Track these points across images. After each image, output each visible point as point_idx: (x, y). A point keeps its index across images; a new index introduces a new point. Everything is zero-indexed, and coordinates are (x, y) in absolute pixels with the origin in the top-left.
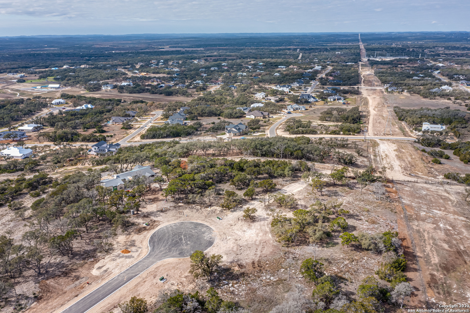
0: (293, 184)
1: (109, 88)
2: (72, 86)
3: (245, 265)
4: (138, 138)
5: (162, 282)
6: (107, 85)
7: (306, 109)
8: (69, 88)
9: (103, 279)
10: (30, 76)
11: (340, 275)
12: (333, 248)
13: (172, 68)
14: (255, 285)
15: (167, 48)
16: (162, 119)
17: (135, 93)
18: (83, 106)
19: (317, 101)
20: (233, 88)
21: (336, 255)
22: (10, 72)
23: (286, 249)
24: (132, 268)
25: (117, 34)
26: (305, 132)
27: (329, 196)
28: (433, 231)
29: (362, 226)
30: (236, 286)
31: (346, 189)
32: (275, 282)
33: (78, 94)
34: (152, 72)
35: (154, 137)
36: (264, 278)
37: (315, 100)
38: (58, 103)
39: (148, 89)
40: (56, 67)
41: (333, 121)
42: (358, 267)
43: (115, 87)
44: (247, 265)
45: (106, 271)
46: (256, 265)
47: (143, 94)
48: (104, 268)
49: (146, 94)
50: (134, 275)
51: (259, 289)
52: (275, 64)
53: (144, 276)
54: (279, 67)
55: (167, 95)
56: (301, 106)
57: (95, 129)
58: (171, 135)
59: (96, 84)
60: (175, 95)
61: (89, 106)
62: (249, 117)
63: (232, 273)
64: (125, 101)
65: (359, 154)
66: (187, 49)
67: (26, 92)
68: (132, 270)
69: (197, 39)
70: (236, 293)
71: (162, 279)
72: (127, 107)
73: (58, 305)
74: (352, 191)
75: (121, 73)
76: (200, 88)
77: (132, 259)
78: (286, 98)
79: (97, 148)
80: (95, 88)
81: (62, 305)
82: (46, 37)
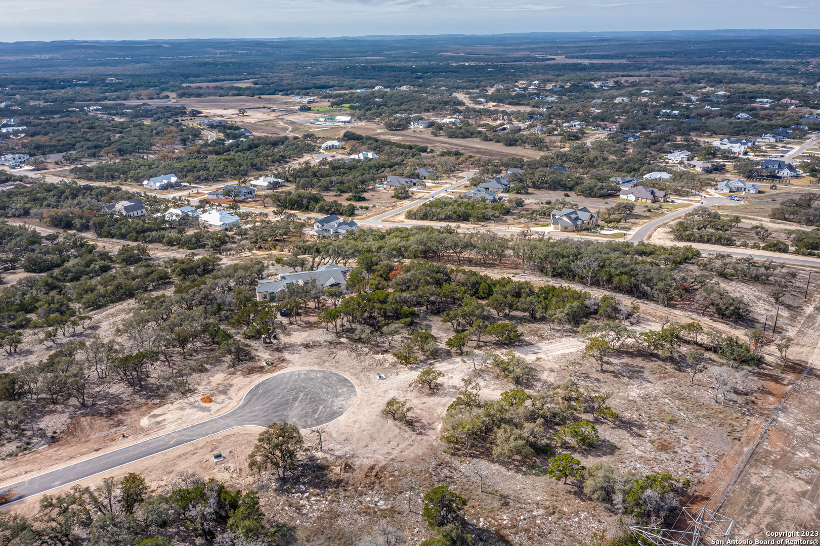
0: (565, 340)
1: (421, 127)
2: (369, 120)
3: (356, 467)
4: (402, 217)
5: (216, 460)
6: (420, 121)
7: (760, 192)
8: (363, 124)
9: (146, 435)
10: (322, 101)
11: (505, 532)
12: (537, 478)
13: (546, 96)
14: (345, 506)
15: (560, 59)
16: (466, 187)
17: (457, 137)
18: (361, 155)
19: (797, 177)
20: (631, 140)
21: (530, 492)
22: (298, 94)
23: (447, 458)
24: (194, 429)
25: (486, 34)
26: (706, 238)
27: (616, 376)
28: (792, 499)
29: (631, 449)
30: (313, 498)
31: (669, 367)
32: (380, 510)
33: (370, 134)
34: (507, 101)
35: (425, 217)
36: (368, 499)
37: (793, 174)
38: (330, 147)
39: (480, 132)
40: (363, 88)
41: (799, 222)
42: (554, 527)
43: (431, 125)
44: (359, 467)
45: (159, 423)
46: (374, 472)
47: (469, 139)
48: (159, 419)
49: (475, 140)
50: (188, 439)
51: (345, 516)
52: (752, 95)
53: (200, 445)
54: (758, 100)
55: (507, 145)
56: (749, 184)
57: (350, 194)
58: (454, 216)
59: (402, 119)
60: (520, 145)
61: (370, 155)
62: (625, 197)
63: (324, 475)
64: (432, 151)
65: (777, 300)
66: (595, 61)
67: (301, 127)
68: (192, 431)
69: (623, 43)
70: (305, 511)
71: (218, 456)
72: (425, 161)
73: (67, 456)
74: (677, 373)
75: (454, 103)
76: (569, 136)
77: (206, 413)
78: (729, 165)
79: (320, 225)
80: (399, 125)
81: (71, 458)
82: (377, 38)
